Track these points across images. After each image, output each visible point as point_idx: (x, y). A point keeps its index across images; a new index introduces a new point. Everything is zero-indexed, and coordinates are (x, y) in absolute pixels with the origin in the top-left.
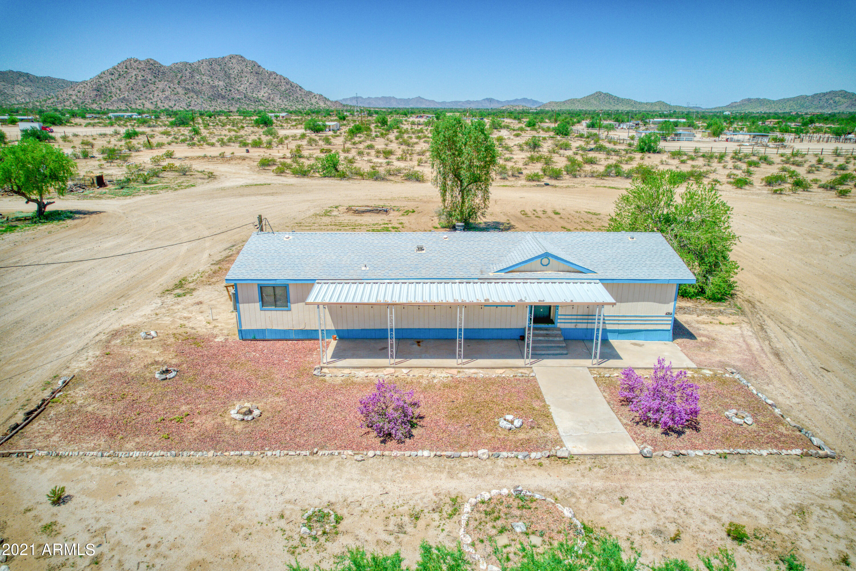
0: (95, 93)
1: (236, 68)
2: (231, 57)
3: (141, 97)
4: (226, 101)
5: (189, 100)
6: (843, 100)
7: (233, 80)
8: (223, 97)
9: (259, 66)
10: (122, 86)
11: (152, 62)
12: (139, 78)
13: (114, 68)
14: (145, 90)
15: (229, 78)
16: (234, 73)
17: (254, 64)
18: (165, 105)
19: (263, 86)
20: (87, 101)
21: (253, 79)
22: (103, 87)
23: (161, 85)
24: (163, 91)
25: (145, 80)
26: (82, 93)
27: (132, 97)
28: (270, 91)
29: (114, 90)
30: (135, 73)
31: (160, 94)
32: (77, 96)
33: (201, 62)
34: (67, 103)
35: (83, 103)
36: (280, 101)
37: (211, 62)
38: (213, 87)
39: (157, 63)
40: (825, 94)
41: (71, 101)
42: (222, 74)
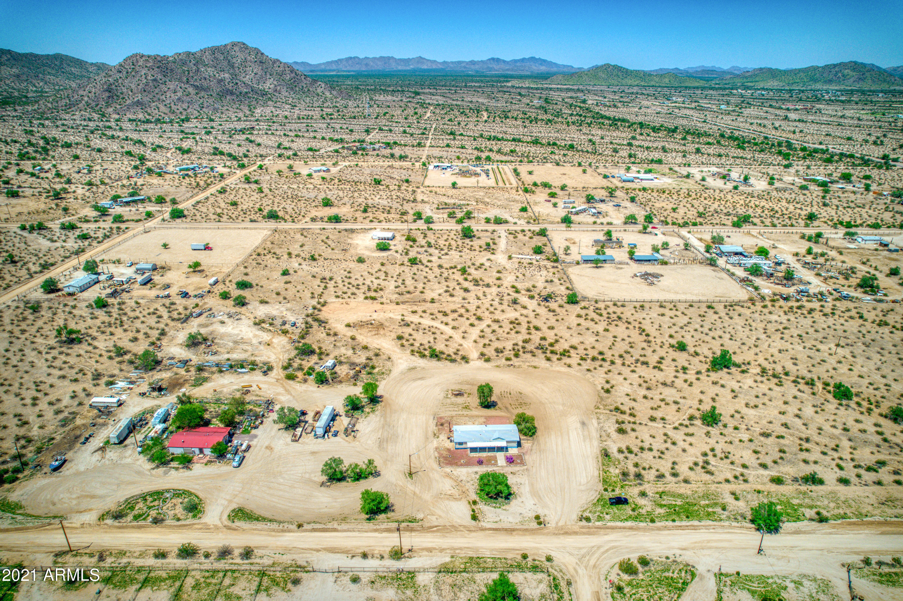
0: (107, 94)
1: (239, 57)
2: (234, 44)
3: (155, 99)
4: (234, 97)
5: (201, 101)
6: (851, 73)
7: (237, 69)
8: (232, 93)
9: (262, 54)
10: (133, 86)
11: (159, 59)
12: (149, 78)
13: (121, 65)
14: (157, 91)
15: (233, 67)
16: (237, 62)
17: (258, 52)
18: (179, 107)
19: (268, 76)
20: (100, 103)
21: (257, 69)
22: (113, 87)
23: (172, 86)
24: (175, 92)
25: (155, 80)
26: (92, 93)
27: (146, 99)
28: (275, 83)
29: (125, 90)
30: (143, 72)
31: (173, 95)
32: (87, 96)
33: (204, 51)
34: (81, 106)
35: (97, 106)
36: (287, 94)
37: (214, 50)
38: (220, 81)
39: (164, 58)
41: (84, 102)
42: (225, 63)
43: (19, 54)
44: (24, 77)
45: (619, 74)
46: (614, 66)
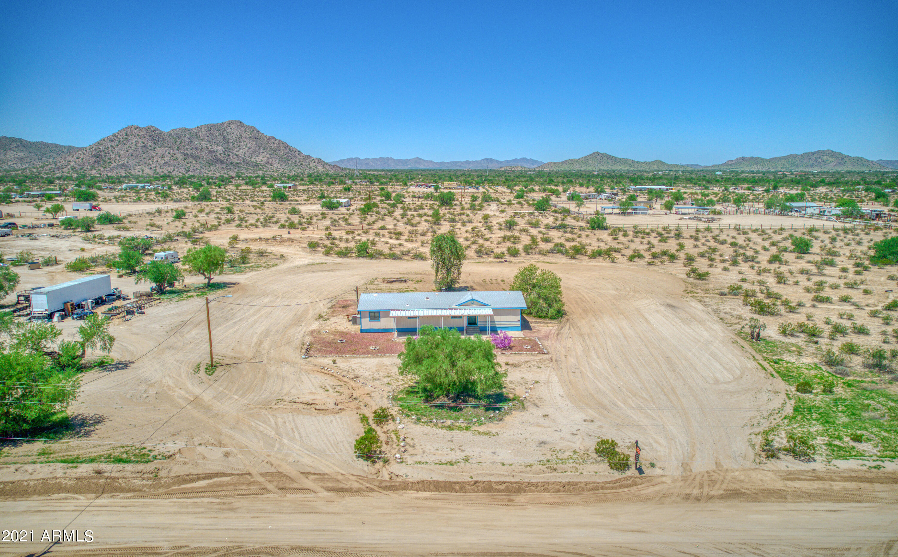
0: (94, 159)
1: (234, 134)
2: (230, 123)
3: (141, 163)
4: (224, 166)
5: (188, 165)
6: (830, 159)
7: (231, 145)
8: (222, 162)
9: (258, 132)
10: (122, 152)
11: (152, 129)
12: (139, 145)
13: (114, 135)
14: (144, 156)
15: (228, 142)
16: (232, 138)
17: (253, 129)
18: (164, 170)
19: (262, 150)
20: (86, 167)
21: (252, 144)
22: (103, 153)
23: (160, 151)
24: (163, 157)
25: (145, 147)
26: (80, 160)
27: (132, 163)
28: (268, 156)
29: (113, 156)
30: (135, 140)
31: (160, 160)
32: (75, 162)
33: (200, 128)
34: (66, 170)
35: (81, 169)
36: (279, 166)
37: (210, 128)
38: (212, 152)
39: (158, 130)
40: (813, 153)
41: (69, 167)
42: (220, 139)
43: (30, 142)
44: (28, 160)
45: (609, 161)
46: (603, 154)
